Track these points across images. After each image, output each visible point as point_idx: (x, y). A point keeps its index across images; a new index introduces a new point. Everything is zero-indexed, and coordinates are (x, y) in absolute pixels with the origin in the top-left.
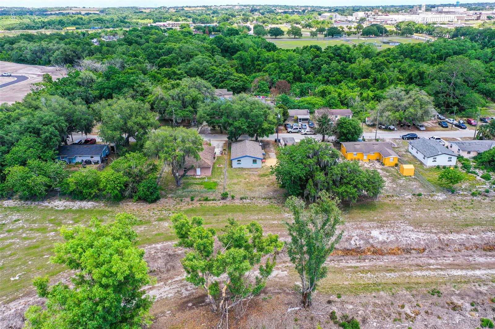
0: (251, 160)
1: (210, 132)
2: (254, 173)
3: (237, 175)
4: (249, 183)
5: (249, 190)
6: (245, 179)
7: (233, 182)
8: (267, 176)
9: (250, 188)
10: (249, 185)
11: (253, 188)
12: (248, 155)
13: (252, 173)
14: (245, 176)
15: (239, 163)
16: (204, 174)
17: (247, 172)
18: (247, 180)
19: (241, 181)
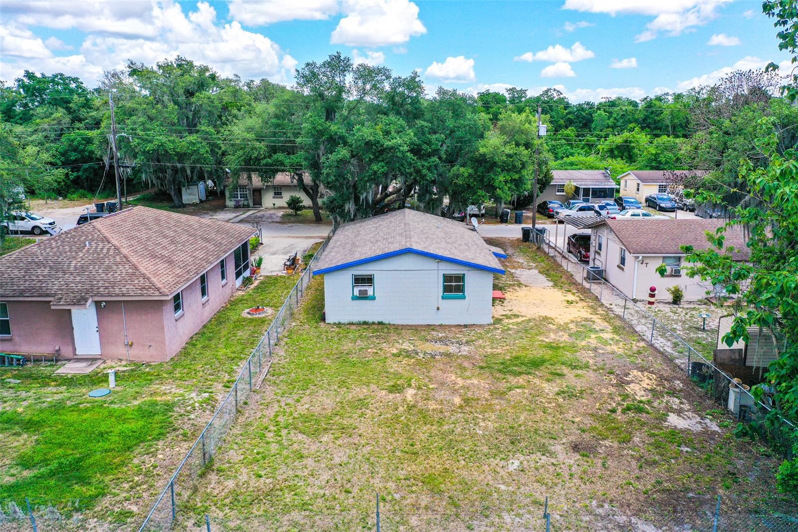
0: (435, 275)
1: (278, 220)
2: (452, 349)
3: (342, 358)
4: (425, 417)
5: (430, 482)
6: (395, 389)
7: (302, 409)
8: (543, 371)
9: (435, 463)
10: (422, 433)
11: (463, 471)
12: (415, 247)
13: (441, 348)
14: (394, 366)
15: (363, 296)
16: (121, 351)
17: (406, 346)
18: (410, 393)
19: (361, 403)
